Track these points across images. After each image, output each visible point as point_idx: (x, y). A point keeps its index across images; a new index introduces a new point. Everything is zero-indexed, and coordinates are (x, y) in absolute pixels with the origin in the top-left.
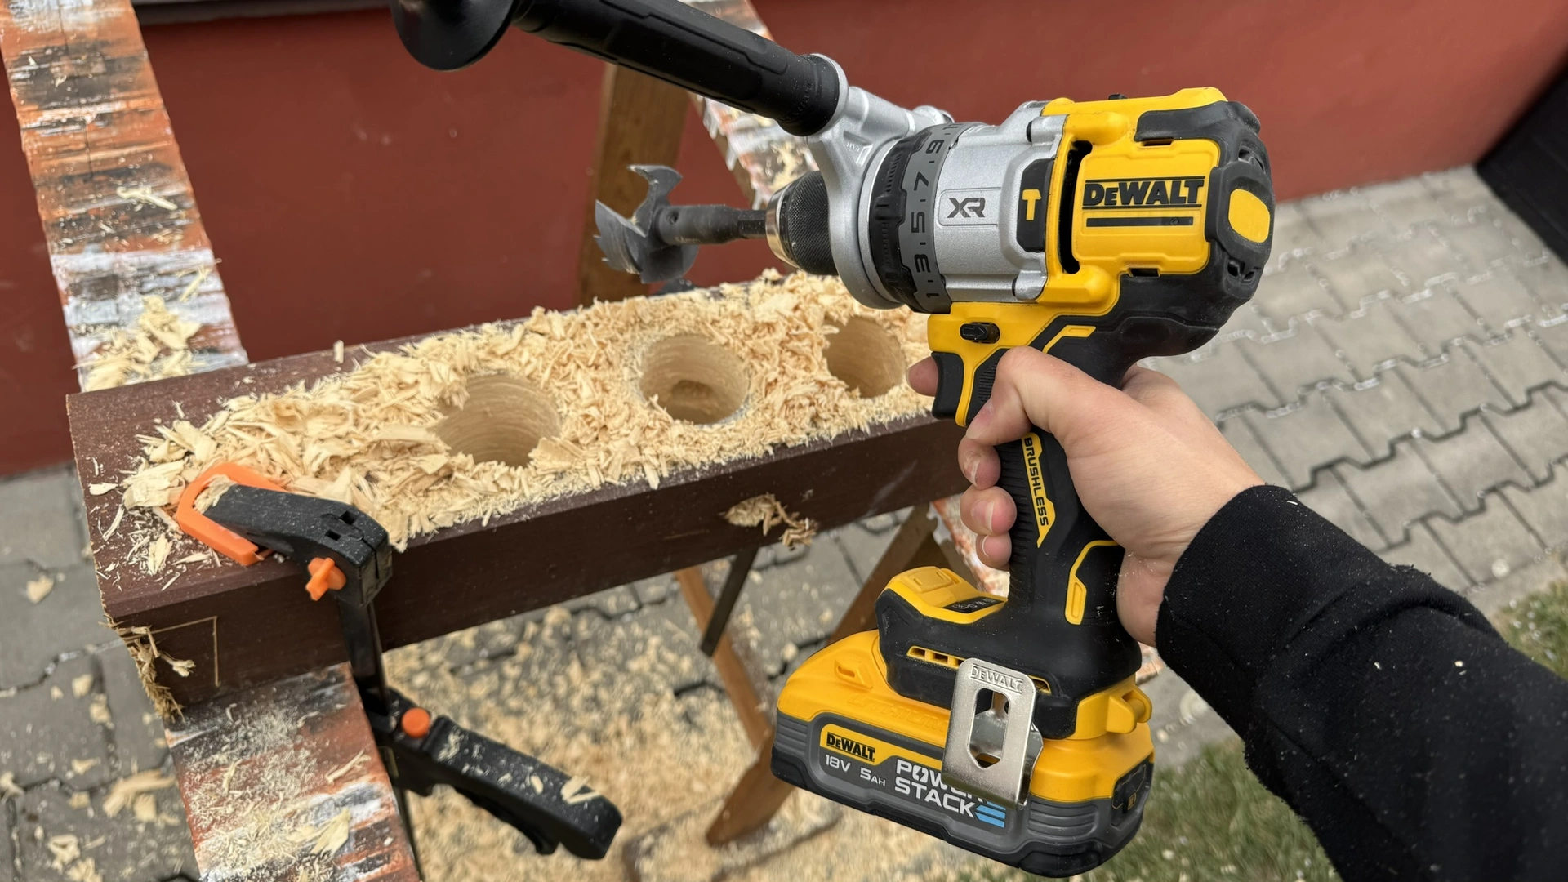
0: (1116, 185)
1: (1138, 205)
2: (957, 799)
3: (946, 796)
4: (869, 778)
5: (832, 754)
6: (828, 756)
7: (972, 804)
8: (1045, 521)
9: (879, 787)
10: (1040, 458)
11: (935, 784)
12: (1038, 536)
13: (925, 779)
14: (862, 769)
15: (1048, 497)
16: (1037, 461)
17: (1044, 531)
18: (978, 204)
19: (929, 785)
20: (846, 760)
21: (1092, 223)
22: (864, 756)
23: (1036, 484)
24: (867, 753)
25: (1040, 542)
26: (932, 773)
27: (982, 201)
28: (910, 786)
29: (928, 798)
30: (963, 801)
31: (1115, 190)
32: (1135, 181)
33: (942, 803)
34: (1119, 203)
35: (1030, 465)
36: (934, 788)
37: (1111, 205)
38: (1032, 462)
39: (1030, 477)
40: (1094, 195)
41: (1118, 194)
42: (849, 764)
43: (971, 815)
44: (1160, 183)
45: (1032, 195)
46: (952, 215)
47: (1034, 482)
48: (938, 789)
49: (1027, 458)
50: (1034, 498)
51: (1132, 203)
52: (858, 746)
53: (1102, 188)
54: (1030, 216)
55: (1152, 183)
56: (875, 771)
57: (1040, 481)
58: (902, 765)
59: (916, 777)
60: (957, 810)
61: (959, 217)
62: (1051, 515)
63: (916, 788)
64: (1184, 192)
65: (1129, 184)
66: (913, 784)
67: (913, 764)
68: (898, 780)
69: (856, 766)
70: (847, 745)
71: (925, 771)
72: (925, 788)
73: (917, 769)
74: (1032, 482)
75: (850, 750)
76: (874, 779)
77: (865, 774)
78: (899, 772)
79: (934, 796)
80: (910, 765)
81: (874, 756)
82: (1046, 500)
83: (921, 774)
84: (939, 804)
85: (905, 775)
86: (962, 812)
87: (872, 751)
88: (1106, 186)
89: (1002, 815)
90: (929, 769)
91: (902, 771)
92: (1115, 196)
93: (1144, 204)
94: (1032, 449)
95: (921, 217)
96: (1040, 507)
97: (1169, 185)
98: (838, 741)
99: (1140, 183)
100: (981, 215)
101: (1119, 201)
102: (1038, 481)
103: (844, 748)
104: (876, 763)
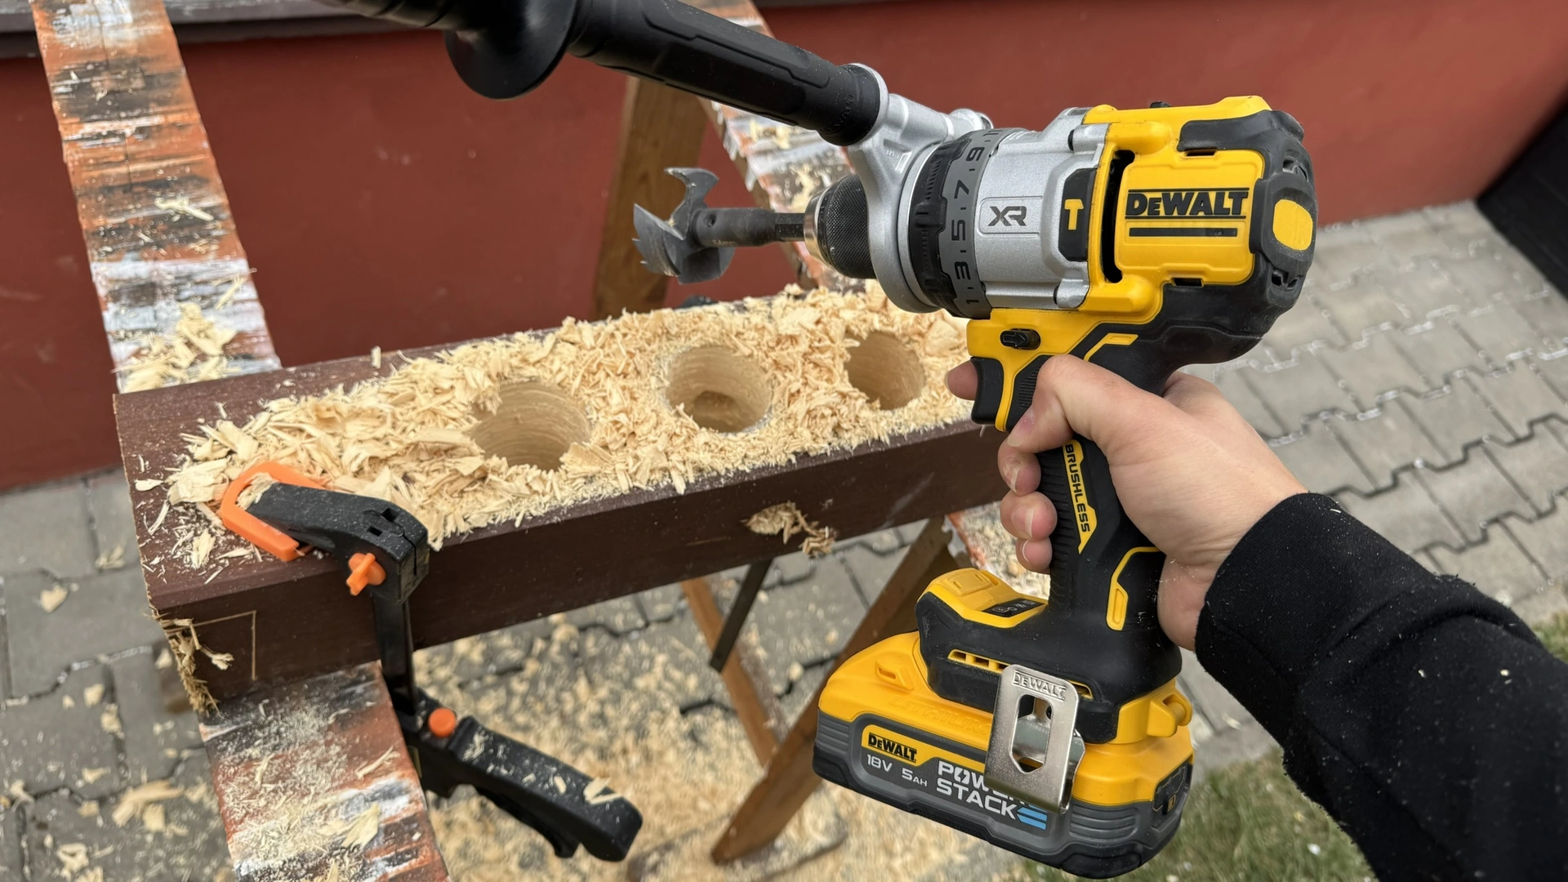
0: (1159, 195)
1: (1182, 216)
2: (1000, 801)
3: (988, 798)
4: (911, 778)
5: (873, 754)
6: (869, 756)
7: (1013, 806)
8: (1086, 528)
9: (921, 788)
10: (1081, 465)
11: (977, 785)
12: (1079, 542)
13: (966, 781)
14: (904, 770)
15: (1089, 504)
16: (1078, 468)
17: (1085, 537)
18: (1019, 213)
19: (971, 787)
20: (888, 761)
21: (1135, 232)
22: (906, 756)
23: (1077, 491)
24: (909, 754)
25: (1081, 548)
26: (974, 775)
27: (1024, 209)
28: (952, 787)
29: (970, 799)
30: (1004, 803)
31: (1158, 200)
32: (1178, 192)
33: (984, 804)
34: (1162, 213)
35: (1072, 471)
36: (976, 789)
37: (1154, 215)
38: (1073, 468)
39: (1071, 484)
40: (1137, 204)
41: (1161, 204)
42: (891, 765)
43: (1012, 817)
44: (1204, 194)
45: (1074, 205)
46: (993, 223)
47: (1075, 488)
48: (980, 790)
49: (1068, 465)
50: (1075, 504)
51: (1175, 214)
52: (899, 747)
53: (1144, 197)
54: (1072, 225)
55: (1196, 194)
56: (916, 771)
57: (1082, 487)
58: (944, 767)
59: (958, 779)
60: (998, 812)
61: (1000, 225)
62: (1093, 522)
63: (958, 789)
64: (1228, 203)
65: (1172, 194)
66: (955, 785)
67: (955, 766)
68: (940, 781)
69: (898, 767)
70: (889, 745)
71: (966, 773)
72: (967, 789)
73: (958, 771)
74: (1073, 489)
75: (891, 750)
76: (916, 780)
77: (907, 774)
78: (940, 773)
79: (975, 798)
80: (951, 767)
81: (916, 756)
82: (1087, 507)
83: (962, 776)
84: (981, 805)
85: (946, 776)
86: (1004, 813)
87: (914, 752)
88: (1149, 196)
89: (1044, 818)
90: (970, 771)
91: (943, 772)
92: (1158, 206)
93: (1188, 214)
94: (1073, 455)
95: (961, 225)
96: (1081, 513)
97: (1212, 196)
98: (879, 741)
99: (1184, 194)
100: (1022, 224)
101: (1162, 211)
102: (1079, 488)
103: (886, 749)
104: (918, 764)
